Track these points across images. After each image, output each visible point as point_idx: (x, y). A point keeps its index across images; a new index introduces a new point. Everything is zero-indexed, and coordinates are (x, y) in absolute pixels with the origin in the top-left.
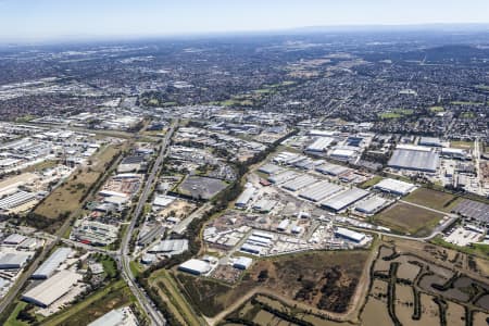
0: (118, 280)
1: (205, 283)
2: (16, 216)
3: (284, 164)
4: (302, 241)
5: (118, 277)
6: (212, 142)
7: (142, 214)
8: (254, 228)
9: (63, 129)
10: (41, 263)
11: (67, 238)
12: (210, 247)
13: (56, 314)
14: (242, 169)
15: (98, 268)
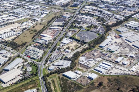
0: (36, 76)
1: (72, 83)
2: (6, 42)
3: (130, 28)
4: (126, 69)
5: (36, 75)
6: (98, 14)
7: (55, 47)
8: (104, 59)
9: (36, 4)
10: (9, 64)
11: (22, 54)
12: (80, 66)
13: (8, 87)
14: (108, 28)
15: (30, 69)
